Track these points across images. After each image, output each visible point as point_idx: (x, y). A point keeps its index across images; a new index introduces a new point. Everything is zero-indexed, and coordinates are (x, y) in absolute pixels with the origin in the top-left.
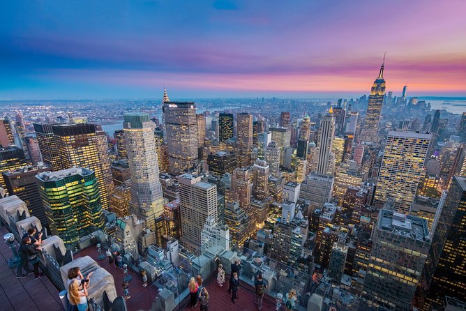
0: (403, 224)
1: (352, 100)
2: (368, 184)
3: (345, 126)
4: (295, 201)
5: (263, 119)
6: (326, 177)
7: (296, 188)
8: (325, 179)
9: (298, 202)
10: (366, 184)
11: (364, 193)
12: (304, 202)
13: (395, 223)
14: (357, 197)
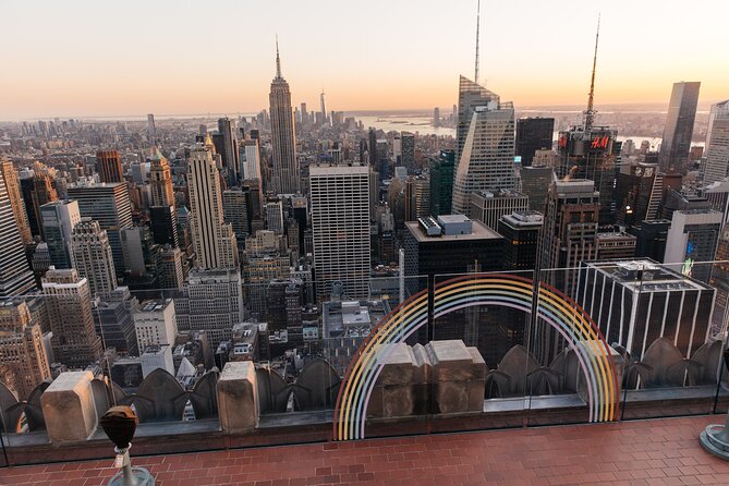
0: (358, 316)
1: (244, 119)
2: (301, 267)
3: (242, 169)
4: (171, 340)
5: (52, 172)
6: (225, 273)
7: (165, 312)
8: (223, 278)
9: (178, 341)
10: (297, 269)
11: (298, 286)
12: (191, 338)
13: (348, 320)
14: (289, 295)
